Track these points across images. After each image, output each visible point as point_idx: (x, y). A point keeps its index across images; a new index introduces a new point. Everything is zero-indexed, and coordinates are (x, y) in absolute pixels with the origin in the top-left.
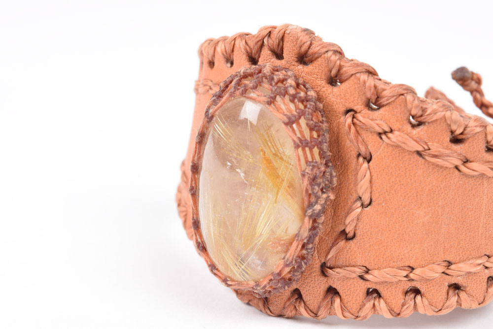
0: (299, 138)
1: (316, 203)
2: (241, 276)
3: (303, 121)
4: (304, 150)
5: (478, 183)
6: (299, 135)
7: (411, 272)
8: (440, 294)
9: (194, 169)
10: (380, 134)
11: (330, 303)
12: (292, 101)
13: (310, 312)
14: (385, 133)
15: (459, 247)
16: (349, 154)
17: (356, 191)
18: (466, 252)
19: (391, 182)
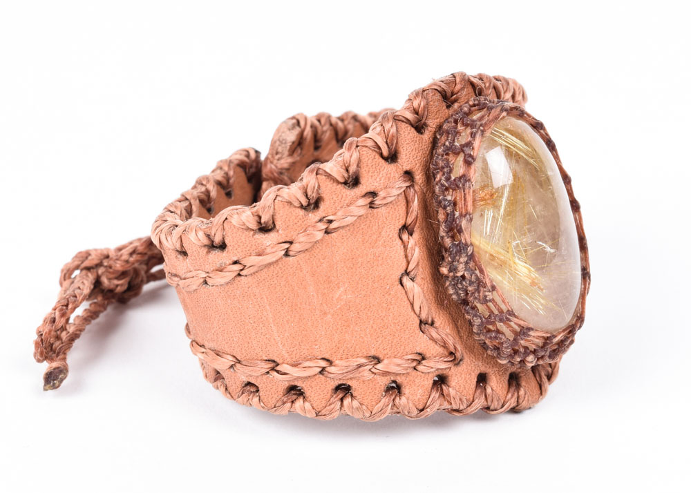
0: (510, 321)
1: (467, 263)
2: (501, 133)
3: (511, 336)
4: (501, 312)
5: (294, 353)
6: (512, 324)
7: (326, 229)
8: (284, 217)
9: (575, 206)
10: (424, 359)
11: (390, 144)
12: (526, 348)
13: (403, 119)
14: (419, 362)
15: (285, 277)
16: (442, 318)
17: (420, 285)
18: (274, 274)
19: (391, 314)
